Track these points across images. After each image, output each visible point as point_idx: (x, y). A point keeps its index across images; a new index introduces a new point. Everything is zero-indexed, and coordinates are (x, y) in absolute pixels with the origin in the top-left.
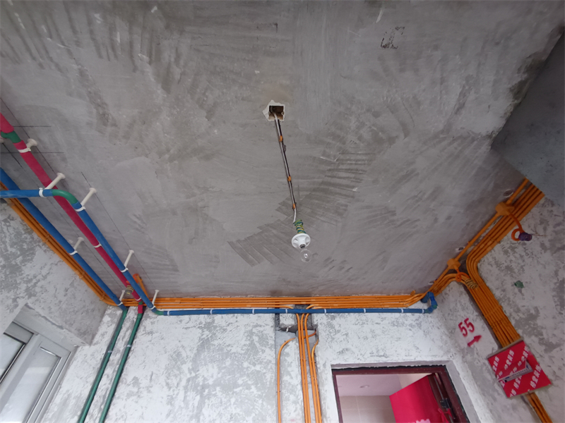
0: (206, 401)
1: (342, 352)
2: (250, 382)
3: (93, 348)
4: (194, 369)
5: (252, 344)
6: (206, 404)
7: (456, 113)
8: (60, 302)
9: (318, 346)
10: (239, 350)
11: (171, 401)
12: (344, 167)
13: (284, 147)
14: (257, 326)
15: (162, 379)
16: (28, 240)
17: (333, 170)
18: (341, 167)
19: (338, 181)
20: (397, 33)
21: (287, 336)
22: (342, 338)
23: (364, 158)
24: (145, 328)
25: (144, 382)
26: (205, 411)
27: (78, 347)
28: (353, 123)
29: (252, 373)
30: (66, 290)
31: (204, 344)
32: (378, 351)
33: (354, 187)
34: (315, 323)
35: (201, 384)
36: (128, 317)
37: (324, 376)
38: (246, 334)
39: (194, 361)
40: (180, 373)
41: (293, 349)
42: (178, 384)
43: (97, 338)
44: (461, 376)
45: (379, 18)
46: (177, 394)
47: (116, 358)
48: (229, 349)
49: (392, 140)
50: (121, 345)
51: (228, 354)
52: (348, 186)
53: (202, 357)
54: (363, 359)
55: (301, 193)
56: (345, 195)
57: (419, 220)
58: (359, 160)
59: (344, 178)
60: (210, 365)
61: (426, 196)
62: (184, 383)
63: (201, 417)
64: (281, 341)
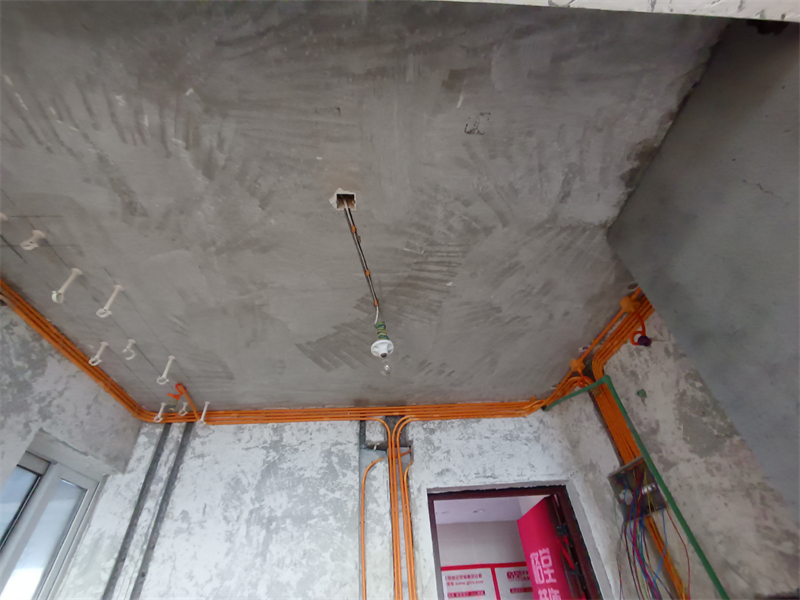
0: (274, 536)
1: (441, 474)
2: (327, 513)
3: (128, 477)
4: (259, 498)
5: (330, 467)
6: (274, 540)
7: (561, 202)
8: (82, 422)
9: (412, 466)
10: (314, 474)
11: (230, 537)
12: (435, 259)
13: (359, 239)
14: (337, 443)
15: (218, 512)
16: (36, 350)
17: (421, 263)
18: (430, 259)
19: (427, 274)
20: (483, 119)
21: (374, 455)
22: (441, 457)
23: (457, 249)
24: (194, 449)
25: (196, 517)
26: (273, 548)
27: (106, 477)
28: (440, 212)
29: (331, 501)
30: (89, 407)
31: (270, 468)
32: (485, 471)
33: (447, 281)
34: (410, 439)
35: (267, 516)
36: (170, 436)
37: (418, 503)
38: (323, 455)
39: (258, 488)
40: (241, 504)
41: (381, 472)
42: (238, 517)
43: (132, 464)
44: (581, 498)
45: (459, 104)
46: (238, 530)
47: (157, 488)
48: (301, 473)
49: (488, 231)
50: (163, 472)
51: (300, 480)
52: (440, 281)
53: (268, 484)
54: (466, 482)
55: (383, 289)
56: (438, 290)
57: (530, 317)
58: (452, 252)
59: (436, 272)
60: (278, 493)
61: (535, 291)
62: (245, 515)
63: (268, 556)
64: (367, 462)
